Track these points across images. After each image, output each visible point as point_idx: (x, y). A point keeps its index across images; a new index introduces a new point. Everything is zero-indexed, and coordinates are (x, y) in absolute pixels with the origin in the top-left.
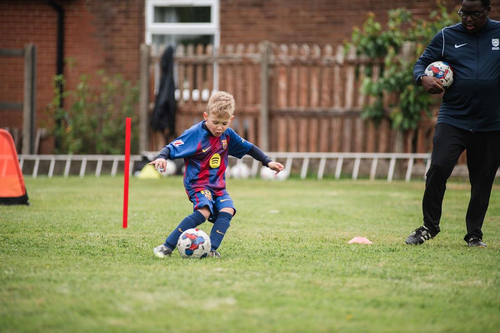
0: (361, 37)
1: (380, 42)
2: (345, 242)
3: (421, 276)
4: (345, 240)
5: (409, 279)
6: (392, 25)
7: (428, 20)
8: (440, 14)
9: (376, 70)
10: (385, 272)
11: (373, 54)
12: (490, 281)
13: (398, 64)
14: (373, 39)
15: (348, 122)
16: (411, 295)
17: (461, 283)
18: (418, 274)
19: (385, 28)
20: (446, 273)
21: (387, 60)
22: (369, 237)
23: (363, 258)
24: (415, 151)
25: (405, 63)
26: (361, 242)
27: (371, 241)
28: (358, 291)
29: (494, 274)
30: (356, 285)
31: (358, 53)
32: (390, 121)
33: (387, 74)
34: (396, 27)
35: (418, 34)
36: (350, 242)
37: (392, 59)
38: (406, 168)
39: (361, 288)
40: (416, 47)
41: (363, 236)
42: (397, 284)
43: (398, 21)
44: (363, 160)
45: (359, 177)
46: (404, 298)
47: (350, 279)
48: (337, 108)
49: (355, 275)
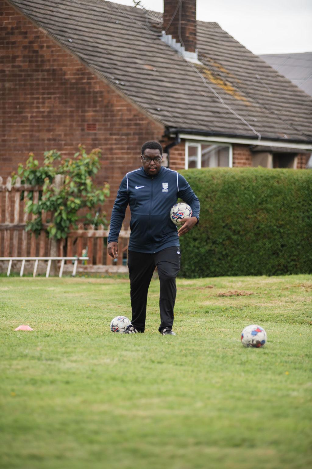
0: (25, 170)
1: (38, 174)
2: (13, 329)
3: (67, 357)
4: (12, 327)
5: (58, 360)
6: (46, 162)
7: (73, 159)
8: (81, 155)
9: (36, 195)
10: (41, 354)
11: (33, 182)
12: (116, 359)
13: (52, 191)
14: (34, 172)
15: (16, 233)
16: (59, 373)
17: (95, 361)
18: (65, 355)
19: (42, 164)
20: (85, 354)
21: (44, 188)
22: (31, 325)
23: (26, 343)
24: (65, 255)
25: (57, 190)
26: (24, 329)
27: (32, 328)
28: (21, 372)
29: (119, 353)
30: (19, 367)
31: (23, 182)
32: (48, 233)
33: (44, 198)
34: (50, 163)
35: (65, 169)
36: (17, 329)
37: (48, 187)
38: (59, 268)
39: (23, 369)
40: (65, 178)
41: (26, 325)
42: (49, 365)
43: (51, 160)
44: (27, 261)
45: (24, 275)
46: (55, 376)
47: (15, 362)
48: (8, 223)
49: (19, 358)
